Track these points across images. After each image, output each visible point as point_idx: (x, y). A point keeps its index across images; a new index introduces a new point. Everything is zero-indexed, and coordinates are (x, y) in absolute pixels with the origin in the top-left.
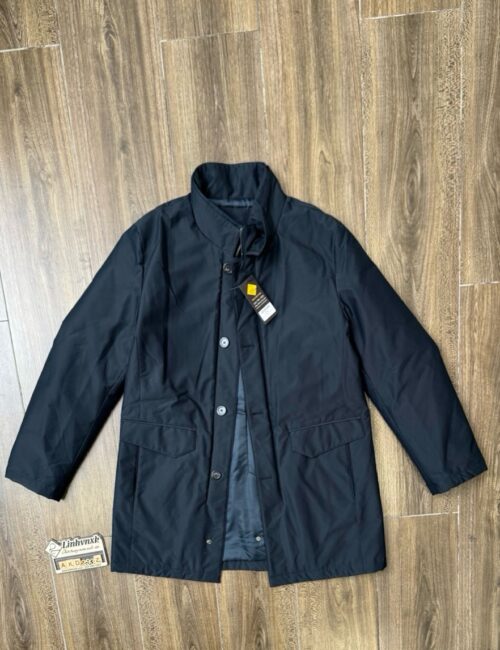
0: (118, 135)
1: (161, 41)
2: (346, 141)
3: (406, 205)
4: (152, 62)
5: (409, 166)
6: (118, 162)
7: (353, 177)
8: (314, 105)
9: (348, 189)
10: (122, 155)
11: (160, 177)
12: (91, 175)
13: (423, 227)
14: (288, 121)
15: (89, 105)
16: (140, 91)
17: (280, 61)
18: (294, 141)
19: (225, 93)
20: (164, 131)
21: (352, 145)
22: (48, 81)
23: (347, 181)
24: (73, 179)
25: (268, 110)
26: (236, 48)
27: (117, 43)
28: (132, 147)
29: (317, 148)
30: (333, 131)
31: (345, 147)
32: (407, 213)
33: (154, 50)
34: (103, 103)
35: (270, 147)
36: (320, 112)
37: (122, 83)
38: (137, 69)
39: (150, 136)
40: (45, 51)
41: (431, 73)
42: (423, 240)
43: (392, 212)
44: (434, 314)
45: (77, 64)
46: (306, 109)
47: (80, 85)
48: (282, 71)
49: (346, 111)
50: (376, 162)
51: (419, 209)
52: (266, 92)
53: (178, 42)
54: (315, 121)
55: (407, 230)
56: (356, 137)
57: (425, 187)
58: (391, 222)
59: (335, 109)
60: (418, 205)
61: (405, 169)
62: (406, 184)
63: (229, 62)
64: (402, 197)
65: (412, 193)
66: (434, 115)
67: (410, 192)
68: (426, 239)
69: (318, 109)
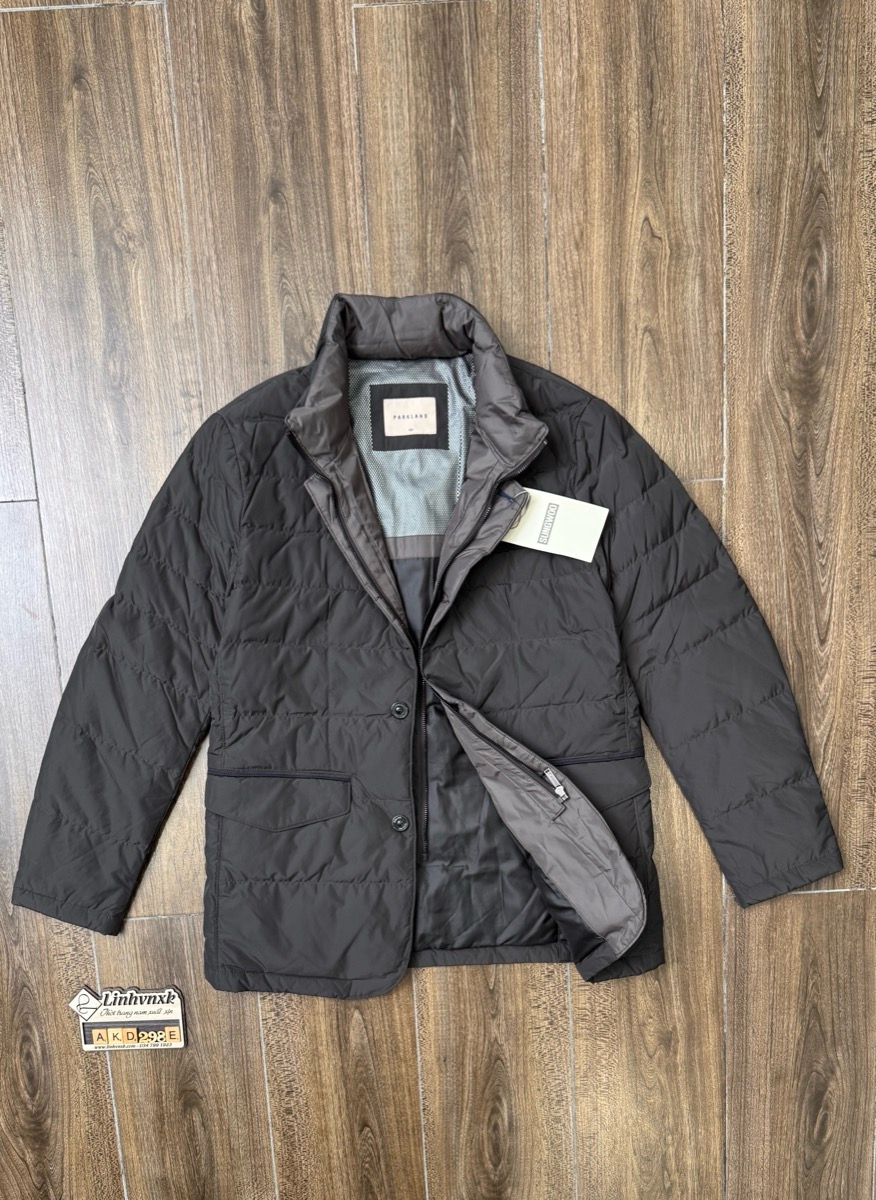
0: (264, 170)
1: (355, 6)
2: (692, 205)
3: (799, 322)
4: (336, 41)
5: (807, 253)
6: (263, 219)
7: (703, 266)
8: (634, 136)
9: (694, 289)
10: (272, 207)
11: (341, 248)
12: (211, 239)
13: (830, 363)
14: (585, 161)
15: (213, 113)
16: (311, 92)
17: (575, 54)
18: (597, 196)
19: (471, 105)
20: (354, 167)
21: (703, 208)
22: (138, 65)
23: (690, 271)
24: (176, 245)
25: (549, 139)
26: (493, 27)
27: (271, 5)
28: (290, 193)
29: (637, 213)
30: (669, 184)
31: (690, 212)
32: (802, 336)
33: (340, 21)
34: (239, 111)
35: (550, 206)
36: (646, 148)
37: (278, 75)
38: (308, 53)
39: (327, 175)
40: (134, 12)
41: (852, 90)
42: (829, 386)
43: (773, 332)
44: (847, 520)
45: (194, 37)
46: (619, 141)
47: (197, 75)
48: (578, 71)
49: (693, 148)
50: (747, 243)
51: (824, 329)
52: (546, 106)
53: (386, 8)
54: (635, 163)
55: (801, 367)
56: (711, 196)
57: (836, 292)
58: (772, 351)
59: (673, 145)
60: (822, 323)
61: (799, 257)
62: (800, 284)
63: (480, 50)
64: (793, 306)
65: (812, 300)
66: (854, 164)
67: (807, 299)
68: (836, 385)
69: (642, 143)
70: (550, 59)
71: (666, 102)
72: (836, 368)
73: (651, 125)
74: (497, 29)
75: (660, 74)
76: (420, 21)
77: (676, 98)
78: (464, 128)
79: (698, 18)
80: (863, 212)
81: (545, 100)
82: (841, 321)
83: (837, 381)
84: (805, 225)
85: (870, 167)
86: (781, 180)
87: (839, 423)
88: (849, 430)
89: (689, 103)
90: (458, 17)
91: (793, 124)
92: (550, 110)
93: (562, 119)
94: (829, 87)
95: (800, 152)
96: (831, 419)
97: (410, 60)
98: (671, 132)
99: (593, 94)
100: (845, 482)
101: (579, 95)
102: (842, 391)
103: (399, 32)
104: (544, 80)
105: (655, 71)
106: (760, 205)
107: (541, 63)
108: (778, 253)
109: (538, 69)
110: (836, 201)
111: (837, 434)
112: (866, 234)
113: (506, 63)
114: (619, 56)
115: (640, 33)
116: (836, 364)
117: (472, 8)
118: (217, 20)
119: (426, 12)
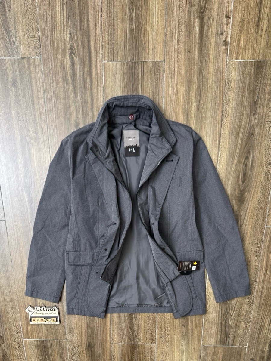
0: (74, 118)
1: (104, 62)
2: (210, 137)
3: (240, 178)
4: (97, 74)
5: (246, 155)
8: (193, 112)
13: (249, 191)
15: (57, 98)
16: (88, 92)
17: (176, 82)
21: (213, 138)
22: (33, 80)
25: (165, 112)
26: (149, 71)
27: (76, 60)
30: (203, 129)
31: (209, 139)
32: (241, 182)
33: (99, 67)
34: (65, 98)
36: (196, 117)
37: (78, 86)
38: (88, 78)
40: (32, 61)
41: (267, 100)
42: (247, 199)
43: (232, 180)
44: (248, 241)
45: (51, 71)
46: (188, 114)
47: (52, 84)
48: (176, 89)
49: (212, 117)
50: (226, 151)
51: (248, 180)
52: (165, 101)
53: (114, 63)
54: (193, 122)
55: (239, 192)
56: (216, 134)
57: (253, 169)
58: (231, 187)
59: (205, 116)
60: (248, 178)
61: (243, 156)
62: (242, 165)
63: (144, 79)
64: (239, 172)
65: (245, 171)
66: (264, 126)
67: (244, 170)
68: (250, 199)
69: (195, 115)
70: (167, 84)
71: (204, 101)
72: (250, 193)
73: (199, 109)
74: (150, 72)
75: (203, 91)
76: (125, 68)
77: (208, 100)
79: (217, 71)
80: (265, 142)
81: (165, 98)
82: (254, 178)
83: (250, 197)
84: (246, 146)
85: (269, 127)
86: (240, 130)
87: (249, 211)
88: (252, 213)
89: (212, 101)
90: (138, 67)
91: (246, 111)
92: (166, 102)
93: (170, 105)
94: (259, 98)
95: (247, 120)
96: (247, 209)
97: (121, 82)
98: (205, 111)
99: (181, 97)
100: (249, 229)
101: (176, 97)
102: (252, 200)
103: (118, 72)
104: (165, 91)
105: (202, 90)
106: (232, 138)
107: (164, 85)
108: (236, 155)
109: (163, 87)
110: (257, 138)
111: (248, 214)
112: (265, 150)
113: (153, 85)
114: (190, 84)
115: (198, 76)
116: (251, 192)
117: (142, 64)
118: (59, 65)
119: (127, 65)
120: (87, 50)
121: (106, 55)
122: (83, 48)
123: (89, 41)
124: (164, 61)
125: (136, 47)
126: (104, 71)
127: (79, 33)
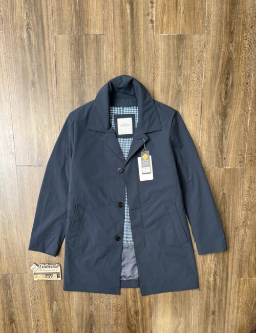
70: (107, 52)
71: (138, 65)
73: (134, 71)
74: (93, 43)
75: (137, 57)
76: (72, 40)
77: (141, 64)
78: (84, 70)
79: (147, 42)
81: (106, 63)
84: (175, 100)
86: (169, 88)
89: (144, 65)
91: (173, 72)
92: (107, 66)
93: (110, 68)
94: (182, 63)
95: (174, 80)
97: (69, 50)
98: (139, 73)
99: (119, 62)
101: (115, 62)
103: (66, 42)
104: (105, 57)
105: (135, 56)
106: (163, 94)
109: (104, 54)
110: (184, 94)
113: (95, 52)
114: (126, 52)
115: (131, 46)
118: (17, 37)
119: (73, 37)
120: (41, 26)
121: (57, 30)
122: (37, 24)
123: (42, 19)
124: (104, 34)
125: (80, 24)
126: (55, 42)
127: (34, 14)
